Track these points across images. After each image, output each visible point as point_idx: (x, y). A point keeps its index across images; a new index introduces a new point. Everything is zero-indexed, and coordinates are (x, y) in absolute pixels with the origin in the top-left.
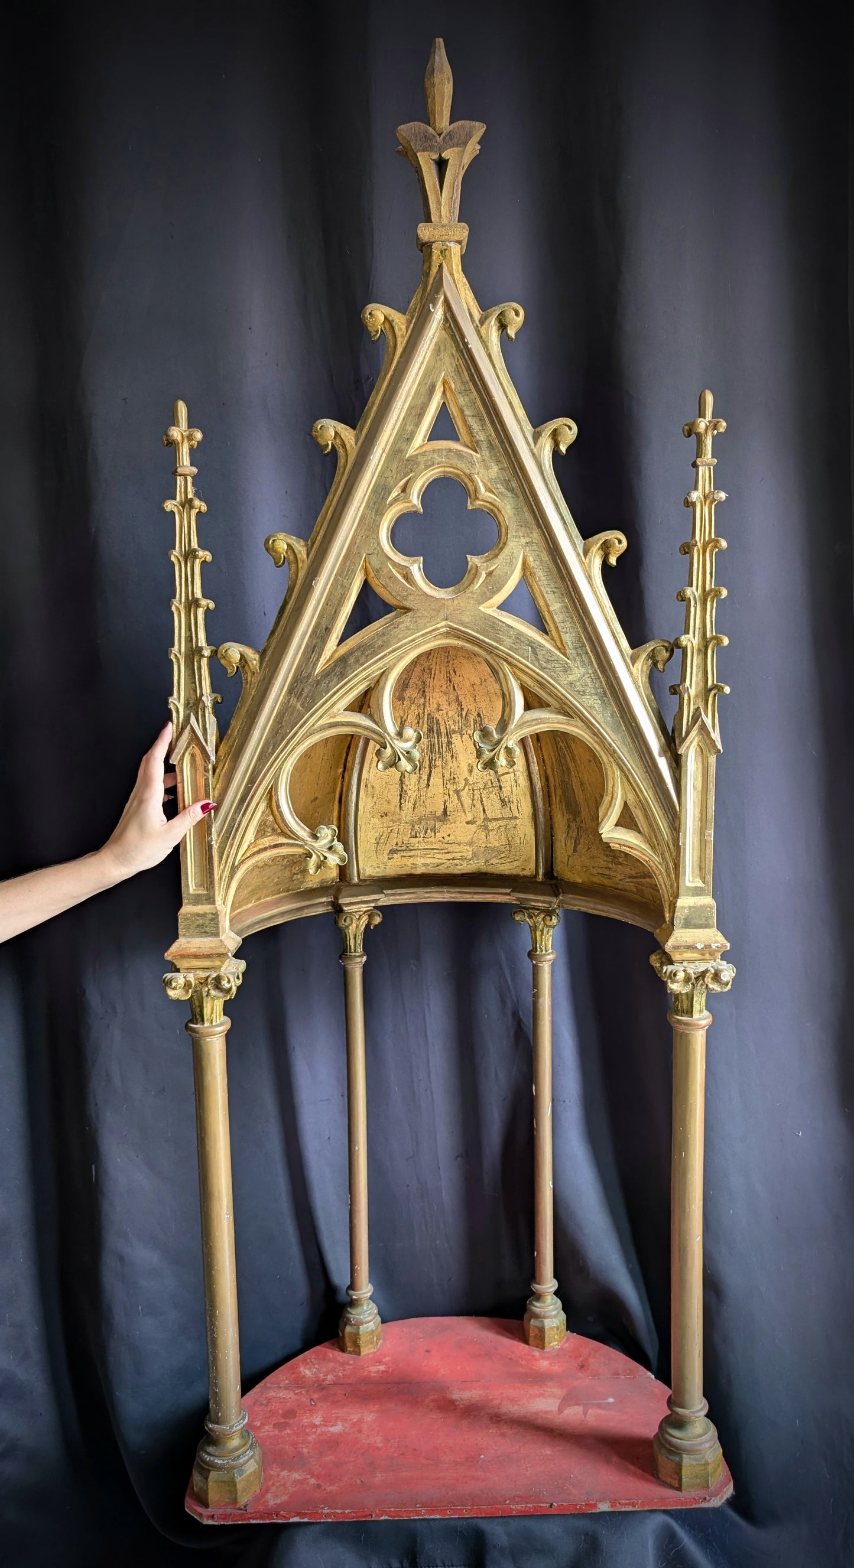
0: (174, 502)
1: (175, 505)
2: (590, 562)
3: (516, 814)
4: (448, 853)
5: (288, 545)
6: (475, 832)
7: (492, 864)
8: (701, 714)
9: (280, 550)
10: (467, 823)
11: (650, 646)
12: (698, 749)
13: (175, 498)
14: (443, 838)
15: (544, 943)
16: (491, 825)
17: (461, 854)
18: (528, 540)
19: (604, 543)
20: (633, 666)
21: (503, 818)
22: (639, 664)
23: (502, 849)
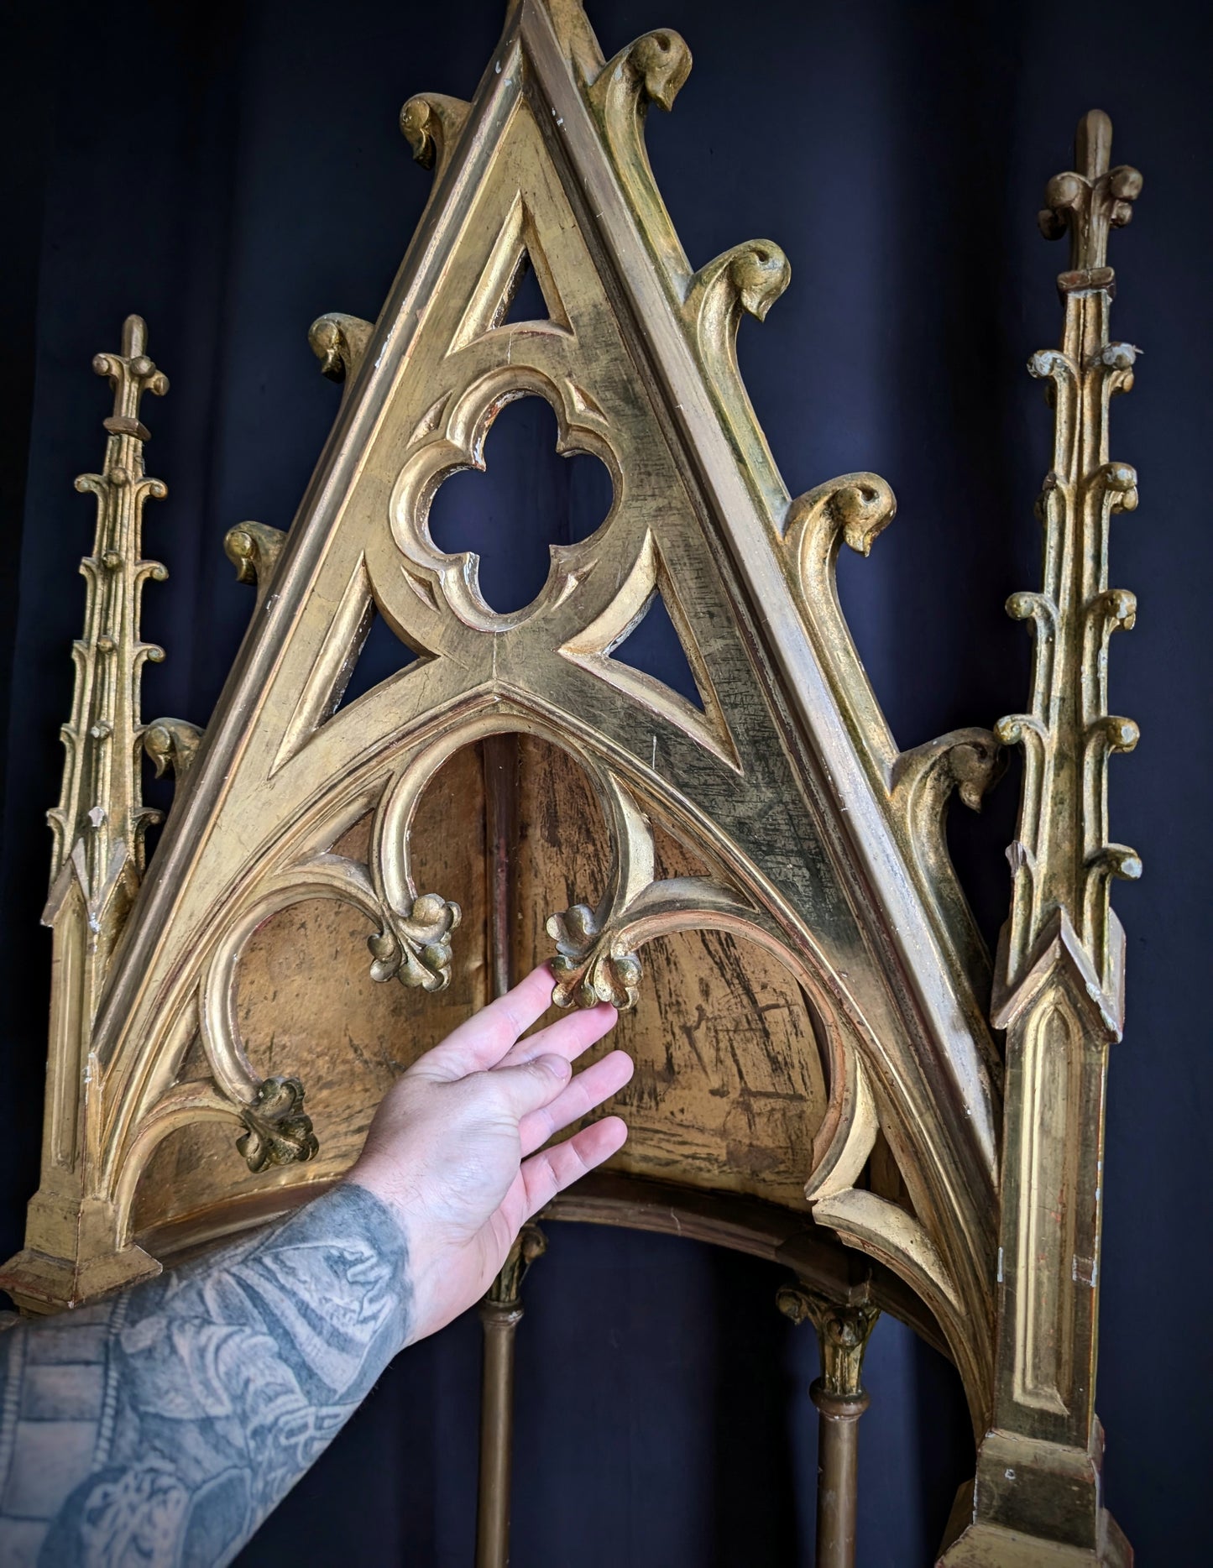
0: (96, 477)
1: (97, 483)
2: (795, 544)
3: (801, 1091)
4: (684, 1143)
5: (254, 542)
6: (729, 1113)
7: (764, 1180)
8: (1058, 929)
9: (238, 550)
10: (714, 1093)
11: (938, 746)
12: (1056, 1023)
13: (100, 472)
14: (672, 1113)
15: (838, 1373)
16: (758, 1105)
17: (706, 1150)
18: (661, 502)
19: (833, 498)
20: (892, 790)
21: (776, 1095)
22: (910, 790)
23: (780, 1154)
